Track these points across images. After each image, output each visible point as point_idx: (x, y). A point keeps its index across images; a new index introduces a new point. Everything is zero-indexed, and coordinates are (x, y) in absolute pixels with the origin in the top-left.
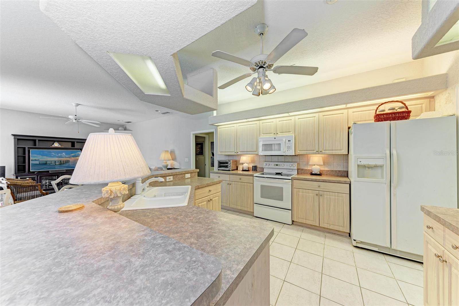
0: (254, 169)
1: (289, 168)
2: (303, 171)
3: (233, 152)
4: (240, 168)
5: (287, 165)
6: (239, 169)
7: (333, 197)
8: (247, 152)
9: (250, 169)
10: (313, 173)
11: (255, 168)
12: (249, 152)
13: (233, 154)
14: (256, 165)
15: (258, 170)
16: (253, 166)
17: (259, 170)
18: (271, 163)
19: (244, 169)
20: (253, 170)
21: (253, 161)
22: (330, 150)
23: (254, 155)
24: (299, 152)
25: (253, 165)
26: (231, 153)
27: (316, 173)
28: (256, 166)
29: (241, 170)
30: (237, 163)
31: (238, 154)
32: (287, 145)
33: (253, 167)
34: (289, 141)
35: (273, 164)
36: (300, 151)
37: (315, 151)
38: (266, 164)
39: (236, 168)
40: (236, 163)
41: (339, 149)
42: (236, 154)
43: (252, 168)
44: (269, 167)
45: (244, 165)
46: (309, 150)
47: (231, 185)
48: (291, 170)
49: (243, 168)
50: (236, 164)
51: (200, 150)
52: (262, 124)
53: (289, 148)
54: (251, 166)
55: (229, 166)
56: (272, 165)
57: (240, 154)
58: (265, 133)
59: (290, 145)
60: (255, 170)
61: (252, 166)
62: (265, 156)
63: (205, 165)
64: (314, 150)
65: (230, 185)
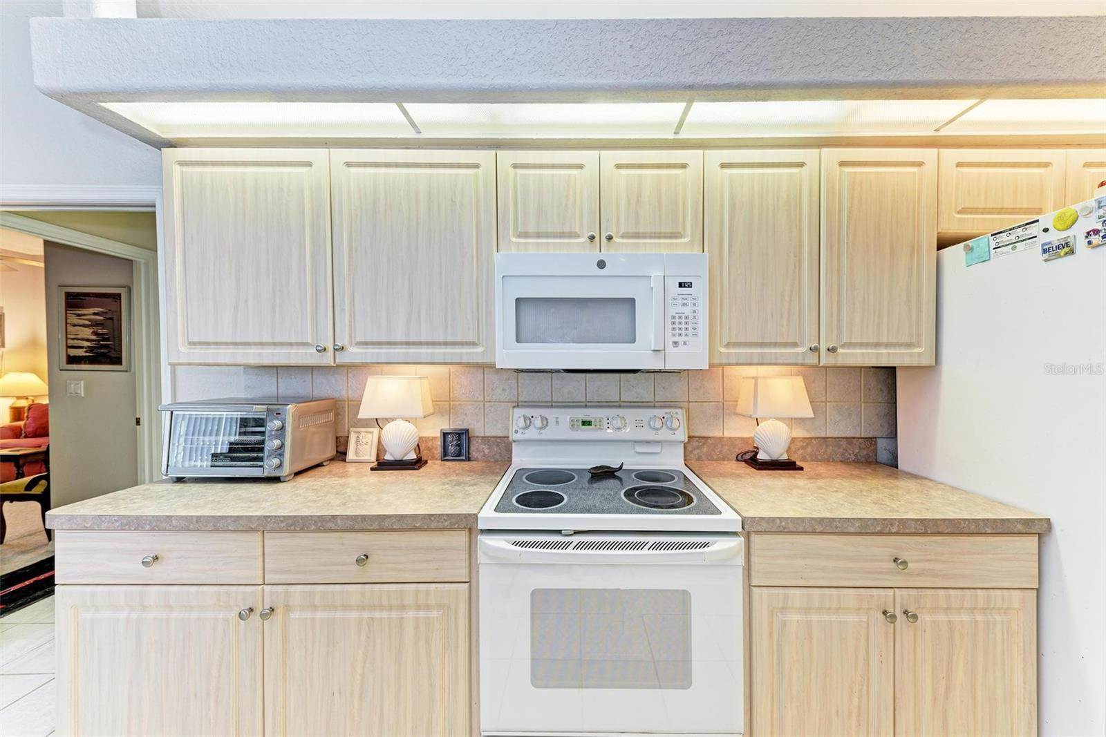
0: (451, 449)
1: (651, 436)
2: (705, 449)
3: (305, 344)
4: (362, 447)
5: (639, 424)
6: (351, 456)
7: (966, 618)
8: (412, 350)
9: (429, 449)
10: (762, 456)
11: (459, 445)
12: (430, 350)
13: (307, 356)
14: (464, 426)
15: (474, 454)
16: (445, 435)
17: (478, 450)
18: (551, 414)
19: (388, 457)
20: (445, 453)
21: (443, 405)
22: (867, 345)
23: (452, 368)
24: (723, 350)
25: (447, 427)
26: (284, 350)
27: (775, 457)
28: (467, 431)
29: (367, 458)
30: (337, 415)
31: (343, 358)
32: (672, 311)
33: (449, 438)
34: (681, 285)
35: (566, 416)
36: (728, 345)
37: (800, 350)
38: (529, 421)
39: (331, 452)
40: (331, 416)
41: (905, 340)
42: (327, 359)
43: (439, 443)
44: (548, 434)
45: (389, 429)
46: (775, 345)
47: (278, 617)
48: (656, 449)
49: (381, 450)
50: (336, 423)
51: (95, 333)
52: (512, 171)
53: (681, 325)
54: (433, 430)
55: (272, 444)
56: (561, 423)
57: (357, 360)
58: (532, 229)
59: (687, 311)
60: (459, 455)
61: (438, 434)
62: (517, 371)
63: (138, 422)
64: (795, 345)
65: (264, 616)
